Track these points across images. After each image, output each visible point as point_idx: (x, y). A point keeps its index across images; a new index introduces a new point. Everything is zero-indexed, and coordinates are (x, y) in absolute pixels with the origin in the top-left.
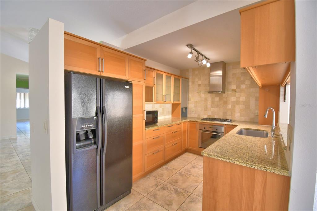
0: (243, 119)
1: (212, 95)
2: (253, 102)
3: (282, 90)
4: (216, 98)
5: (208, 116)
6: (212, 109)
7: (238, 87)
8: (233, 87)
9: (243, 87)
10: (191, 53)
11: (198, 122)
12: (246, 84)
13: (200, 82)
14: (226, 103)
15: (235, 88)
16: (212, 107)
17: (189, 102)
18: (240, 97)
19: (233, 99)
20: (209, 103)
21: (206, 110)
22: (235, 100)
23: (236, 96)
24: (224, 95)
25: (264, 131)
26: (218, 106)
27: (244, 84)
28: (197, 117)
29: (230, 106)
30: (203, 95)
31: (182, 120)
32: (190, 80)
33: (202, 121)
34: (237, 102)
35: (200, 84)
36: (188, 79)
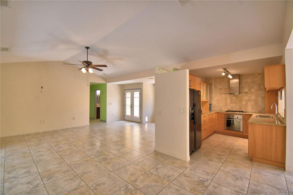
0: (254, 111)
1: (231, 95)
2: (260, 100)
3: (279, 93)
4: (234, 97)
5: (228, 109)
6: (231, 105)
7: (250, 90)
8: (246, 90)
9: (253, 90)
10: (224, 72)
11: (223, 113)
12: (255, 88)
13: (221, 87)
14: (241, 101)
15: (247, 91)
16: (231, 103)
17: (213, 100)
18: (251, 97)
19: (246, 98)
20: (229, 101)
21: (226, 105)
22: (248, 99)
23: (248, 96)
24: (239, 95)
25: (270, 116)
26: (235, 103)
27: (254, 88)
28: (219, 110)
29: (244, 103)
30: (223, 96)
31: (209, 113)
32: (213, 85)
33: (227, 112)
34: (250, 100)
35: (221, 88)
36: (211, 84)
